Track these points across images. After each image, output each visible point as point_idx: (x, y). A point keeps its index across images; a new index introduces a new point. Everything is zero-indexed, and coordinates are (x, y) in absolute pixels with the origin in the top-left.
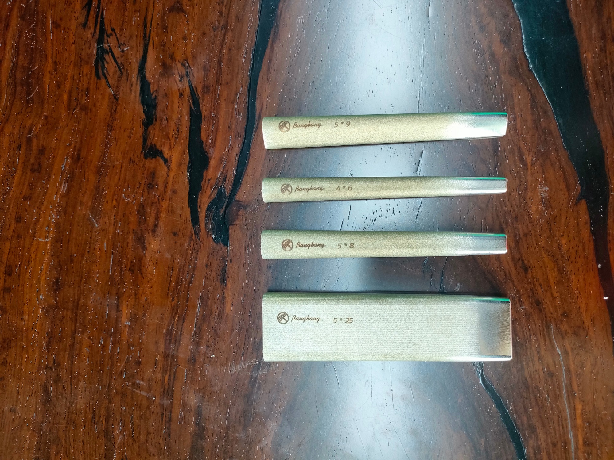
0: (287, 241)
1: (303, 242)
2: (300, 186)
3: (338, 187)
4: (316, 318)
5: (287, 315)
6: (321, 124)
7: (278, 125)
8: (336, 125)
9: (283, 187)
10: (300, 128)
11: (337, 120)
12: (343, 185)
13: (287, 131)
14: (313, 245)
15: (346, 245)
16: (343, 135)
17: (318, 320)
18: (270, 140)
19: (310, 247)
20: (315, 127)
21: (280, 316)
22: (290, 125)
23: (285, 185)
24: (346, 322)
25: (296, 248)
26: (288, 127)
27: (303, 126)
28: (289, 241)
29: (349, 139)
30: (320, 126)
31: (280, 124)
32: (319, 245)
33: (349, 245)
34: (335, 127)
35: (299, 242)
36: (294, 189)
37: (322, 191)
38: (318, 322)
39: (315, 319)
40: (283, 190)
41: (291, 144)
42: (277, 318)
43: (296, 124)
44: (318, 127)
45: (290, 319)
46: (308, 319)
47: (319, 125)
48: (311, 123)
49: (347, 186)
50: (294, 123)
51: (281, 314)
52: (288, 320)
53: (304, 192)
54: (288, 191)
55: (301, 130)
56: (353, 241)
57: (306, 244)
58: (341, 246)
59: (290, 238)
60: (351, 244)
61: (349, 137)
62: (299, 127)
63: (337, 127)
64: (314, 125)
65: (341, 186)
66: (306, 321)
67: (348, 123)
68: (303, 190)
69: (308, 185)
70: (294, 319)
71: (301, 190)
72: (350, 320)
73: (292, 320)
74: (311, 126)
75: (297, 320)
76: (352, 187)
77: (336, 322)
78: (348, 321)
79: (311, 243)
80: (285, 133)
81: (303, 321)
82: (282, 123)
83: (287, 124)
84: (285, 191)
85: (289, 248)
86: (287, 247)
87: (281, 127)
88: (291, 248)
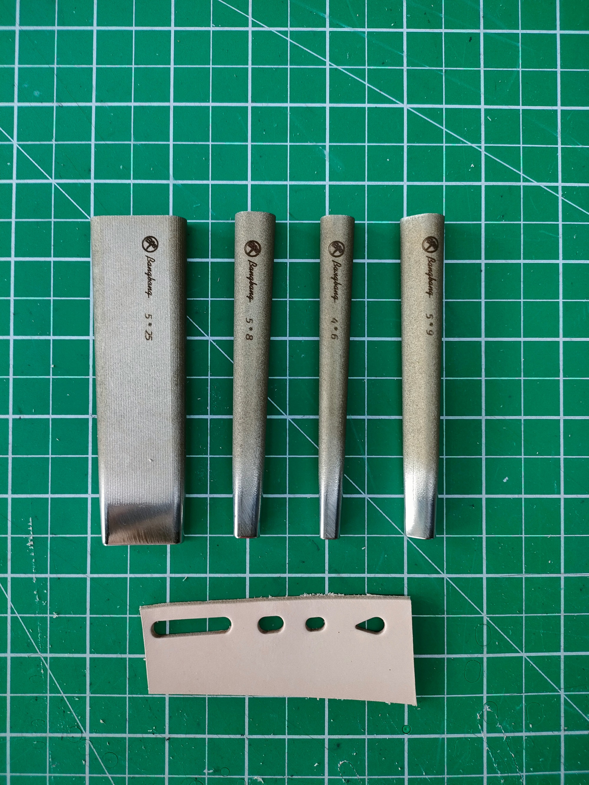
0: (258, 248)
1: (256, 270)
2: (341, 268)
3: (337, 321)
4: (151, 290)
5: (155, 250)
6: (431, 296)
7: (433, 235)
8: (429, 316)
9: (340, 244)
10: (427, 267)
11: (436, 318)
12: (339, 328)
13: (424, 248)
14: (252, 284)
15: (251, 329)
16: (415, 326)
17: (149, 293)
18: (413, 224)
19: (249, 281)
20: (428, 288)
21: (153, 239)
22: (432, 252)
23: (342, 247)
24: (146, 331)
25: (249, 260)
26: (430, 250)
27: (430, 270)
28: (258, 252)
29: (409, 335)
30: (428, 295)
31: (435, 238)
32: (251, 293)
33: (251, 333)
34: (426, 314)
35: (256, 264)
36: (336, 259)
37: (333, 299)
38: (146, 292)
39: (150, 289)
40: (336, 244)
41: (406, 254)
43: (433, 261)
44: (428, 291)
45: (149, 254)
46: (150, 279)
47: (430, 293)
48: (433, 282)
49: (337, 333)
50: (435, 258)
52: (147, 251)
53: (331, 273)
54: (335, 252)
55: (424, 268)
56: (255, 340)
57: (254, 274)
58: (249, 322)
59: (262, 253)
60: (251, 336)
61: (412, 335)
62: (429, 265)
63: (426, 317)
64: (430, 287)
65: (337, 325)
66: (147, 275)
67: (431, 332)
68: (335, 272)
69: (341, 279)
70: (149, 259)
71: (335, 270)
72: (149, 336)
73: (148, 257)
74: (429, 282)
75: (148, 265)
76: (336, 339)
77: (146, 317)
78: (149, 334)
79: (254, 281)
80: (421, 246)
81: (147, 272)
82: (434, 240)
83: (434, 248)
84: (335, 247)
85: (248, 251)
86: (250, 249)
87: (430, 239)
88: (248, 254)
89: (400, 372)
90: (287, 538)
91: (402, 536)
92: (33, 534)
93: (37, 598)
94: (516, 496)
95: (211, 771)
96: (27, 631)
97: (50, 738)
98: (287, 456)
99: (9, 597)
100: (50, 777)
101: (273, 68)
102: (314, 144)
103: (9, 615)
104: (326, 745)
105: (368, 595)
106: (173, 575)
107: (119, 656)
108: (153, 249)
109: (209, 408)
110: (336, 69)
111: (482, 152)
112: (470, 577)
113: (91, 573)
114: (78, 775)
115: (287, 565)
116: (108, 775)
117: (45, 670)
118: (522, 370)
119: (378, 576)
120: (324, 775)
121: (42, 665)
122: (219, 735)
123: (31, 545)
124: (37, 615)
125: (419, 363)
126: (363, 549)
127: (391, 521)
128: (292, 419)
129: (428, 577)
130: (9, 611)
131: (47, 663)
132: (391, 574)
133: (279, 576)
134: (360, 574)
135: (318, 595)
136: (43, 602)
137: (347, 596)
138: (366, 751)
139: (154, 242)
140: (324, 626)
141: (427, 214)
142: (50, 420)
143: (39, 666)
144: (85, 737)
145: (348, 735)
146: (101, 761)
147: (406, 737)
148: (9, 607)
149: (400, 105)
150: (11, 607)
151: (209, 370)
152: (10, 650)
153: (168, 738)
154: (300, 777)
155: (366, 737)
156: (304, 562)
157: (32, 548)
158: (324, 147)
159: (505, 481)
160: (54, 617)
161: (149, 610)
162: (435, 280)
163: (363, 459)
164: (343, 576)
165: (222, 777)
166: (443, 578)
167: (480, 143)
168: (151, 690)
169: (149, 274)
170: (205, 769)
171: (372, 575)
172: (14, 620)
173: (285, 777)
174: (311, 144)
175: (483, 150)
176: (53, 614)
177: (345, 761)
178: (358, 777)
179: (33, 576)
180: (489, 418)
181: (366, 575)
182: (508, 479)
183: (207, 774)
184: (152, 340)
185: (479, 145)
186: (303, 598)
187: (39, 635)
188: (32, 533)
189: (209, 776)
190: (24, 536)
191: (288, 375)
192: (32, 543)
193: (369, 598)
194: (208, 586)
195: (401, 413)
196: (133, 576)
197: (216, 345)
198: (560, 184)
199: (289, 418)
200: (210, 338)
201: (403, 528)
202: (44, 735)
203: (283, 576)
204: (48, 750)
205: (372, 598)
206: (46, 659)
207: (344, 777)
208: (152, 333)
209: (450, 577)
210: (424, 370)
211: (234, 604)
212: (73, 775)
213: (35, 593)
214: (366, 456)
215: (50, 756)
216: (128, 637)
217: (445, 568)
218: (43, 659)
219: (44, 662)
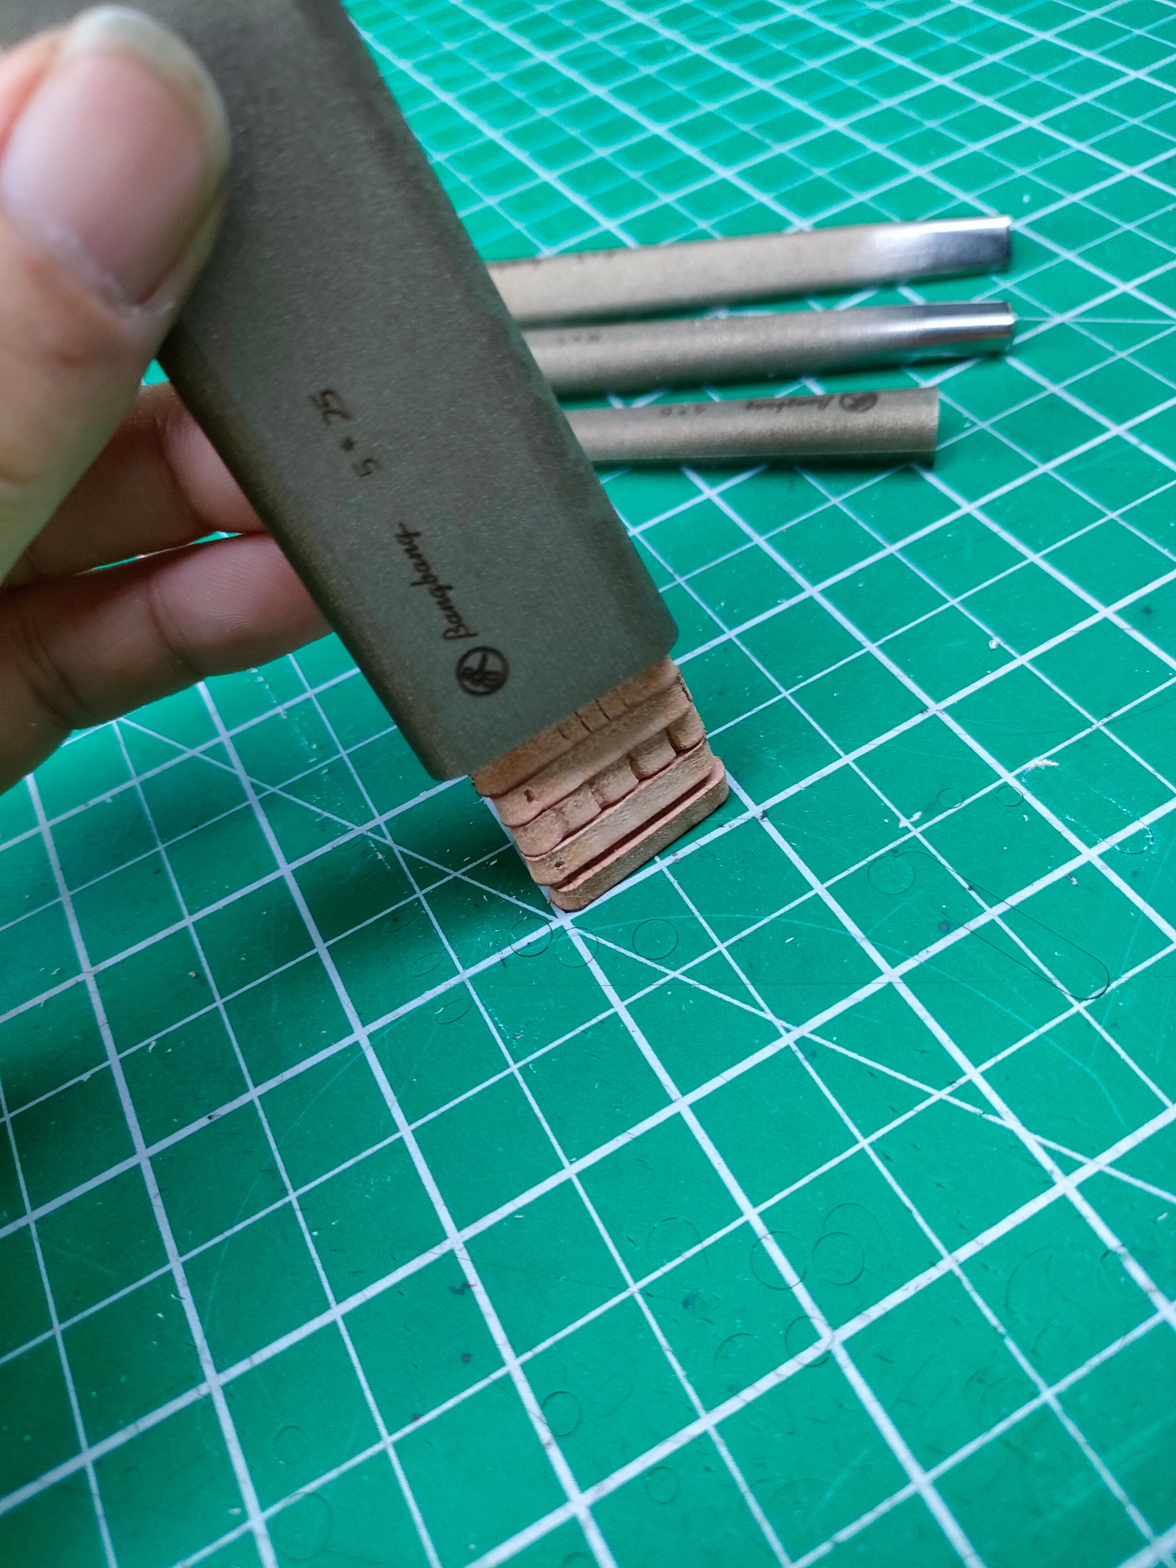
94: (1063, 203)
95: (917, 816)
96: (306, 805)
97: (471, 979)
99: (238, 769)
100: (523, 1070)
103: (253, 800)
104: (1122, 624)
112: (1104, 299)
114: (594, 1021)
116: (672, 974)
117: (387, 851)
121: (373, 845)
124: (315, 768)
129: (1035, 333)
130: (250, 792)
131: (383, 836)
143: (367, 851)
144: (562, 927)
145: (1146, 585)
146: (633, 956)
148: (246, 786)
152: (284, 860)
153: (761, 814)
154: (1128, 707)
160: (358, 750)
165: (951, 811)
170: (899, 820)
172: (269, 801)
173: (1095, 726)
176: (352, 746)
179: (279, 709)
183: (911, 827)
189: (920, 829)
202: (453, 981)
204: (482, 1009)
206: (377, 830)
212: (582, 1028)
213: (295, 733)
215: (496, 1018)
218: (370, 834)
219: (377, 837)
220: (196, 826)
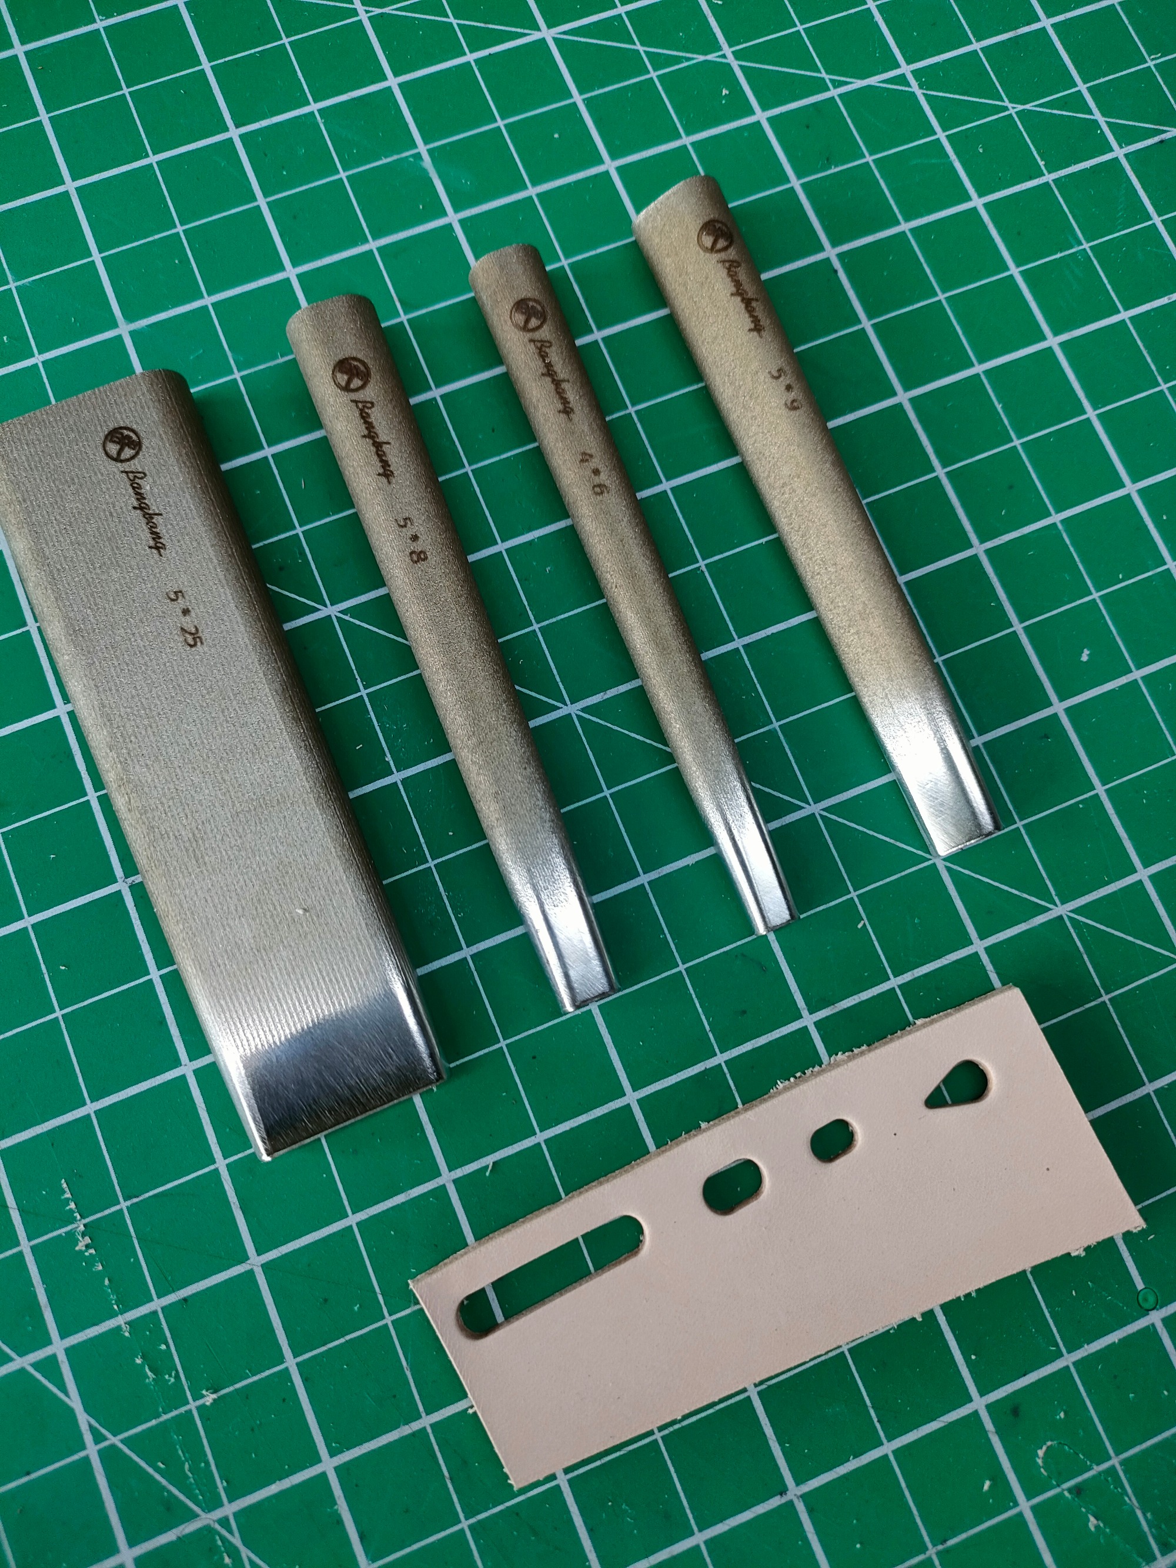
0: (362, 368)
1: (377, 416)
2: (554, 348)
3: (591, 456)
4: (160, 538)
5: (137, 453)
6: (763, 333)
8: (776, 374)
9: (531, 303)
10: (728, 280)
11: (792, 370)
12: (601, 467)
13: (706, 250)
14: (378, 446)
15: (415, 538)
16: (758, 407)
17: (158, 546)
18: (662, 217)
19: (370, 441)
20: (749, 319)
21: (126, 432)
22: (725, 249)
23: (539, 308)
24: (182, 629)
25: (352, 401)
26: (719, 247)
27: (738, 284)
28: (366, 377)
29: (752, 431)
30: (755, 333)
31: (718, 221)
32: (385, 464)
33: (418, 547)
34: (770, 372)
35: (372, 403)
36: (537, 335)
37: (563, 416)
38: (149, 547)
39: (156, 536)
40: (521, 305)
41: (672, 281)
42: (116, 425)
43: (735, 264)
44: (752, 326)
45: (126, 466)
46: (149, 517)
47: (757, 328)
48: (754, 304)
49: (603, 479)
50: (736, 258)
51: (131, 434)
52: (122, 461)
53: (537, 365)
54: (527, 322)
55: (724, 286)
56: (434, 558)
57: (375, 424)
58: (405, 526)
59: (375, 375)
60: (421, 552)
61: (758, 428)
62: (731, 276)
63: (771, 380)
64: (751, 316)
65: (596, 462)
66: (138, 511)
67: (795, 404)
68: (544, 361)
69: (562, 370)
70: (131, 476)
71: (543, 356)
72: (194, 638)
73: (127, 472)
74: (747, 307)
75: (134, 488)
76: (606, 494)
77: (172, 600)
78: (191, 634)
79: (382, 437)
80: (698, 248)
81: (136, 504)
82: (720, 225)
83: (726, 240)
84: (522, 313)
85: (343, 384)
86: (346, 377)
87: (709, 227)
88: (346, 388)
89: (766, 522)
90: (684, 973)
91: (930, 862)
92: (82, 1217)
93: (149, 1373)
94: (1123, 680)
96: (150, 1470)
98: (607, 793)
99: (75, 1402)
101: (255, 53)
102: (395, 157)
103: (92, 1451)
104: (989, 1426)
105: (919, 1022)
106: (459, 1173)
107: (406, 1430)
108: (132, 452)
109: (389, 758)
110: (382, 15)
111: (732, 64)
112: (1115, 889)
113: (259, 1255)
115: (711, 1035)
117: (234, 1553)
118: (1009, 428)
119: (921, 974)
120: (1016, 1504)
121: (219, 1543)
122: (727, 1521)
123: (87, 1246)
124: (164, 1417)
125: (799, 477)
126: (860, 926)
127: (892, 841)
128: (583, 710)
129: (1028, 927)
130: (88, 1438)
131: (231, 1532)
132: (947, 957)
133: (703, 1069)
134: (881, 986)
135: (808, 1072)
136: (167, 1377)
137: (874, 1046)
138: (1084, 1394)
139: (131, 437)
140: (856, 1137)
141: (681, 183)
142: (30, 929)
143: (213, 1550)
145: (1025, 1375)
147: (1155, 1318)
148: (84, 1428)
149: (535, 36)
150: (91, 1426)
151: (357, 677)
152: (124, 1541)
154: (964, 1536)
155: (1068, 1360)
156: (744, 1012)
157: (92, 1251)
158: (418, 156)
159: (1085, 658)
160: (208, 1404)
161: (434, 1276)
162: (757, 300)
163: (772, 733)
164: (845, 1007)
166: (1060, 918)
167: (720, 49)
168: (516, 1482)
169: (142, 506)
171: (907, 977)
172: (109, 1456)
173: (928, 1553)
174: (389, 160)
175: (731, 59)
176: (203, 1396)
177: (1049, 1443)
178: (1097, 1469)
179: (120, 1320)
180: (989, 545)
181: (895, 982)
182: (1088, 652)
184: (202, 643)
185: (720, 53)
186: (780, 1093)
187: (187, 1466)
188: (79, 1217)
190: (62, 1231)
191: (533, 621)
192: (88, 1240)
193: (924, 1026)
194: (551, 1164)
195: (808, 604)
196: (362, 1216)
197: (351, 620)
198: (906, 69)
199: (573, 709)
200: (332, 611)
201: (924, 843)
203: (711, 1066)
205: (932, 1023)
206: (224, 1522)
207: (1066, 1486)
208: (196, 627)
209: (1072, 908)
210: (816, 485)
211: (629, 1174)
213: (139, 1361)
214: (776, 725)
216: (408, 1374)
217: (1053, 893)
218: (217, 1527)
219: (224, 1532)
220: (28, 1474)
